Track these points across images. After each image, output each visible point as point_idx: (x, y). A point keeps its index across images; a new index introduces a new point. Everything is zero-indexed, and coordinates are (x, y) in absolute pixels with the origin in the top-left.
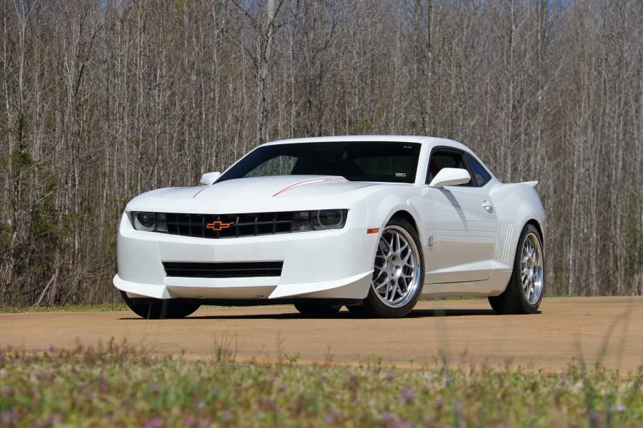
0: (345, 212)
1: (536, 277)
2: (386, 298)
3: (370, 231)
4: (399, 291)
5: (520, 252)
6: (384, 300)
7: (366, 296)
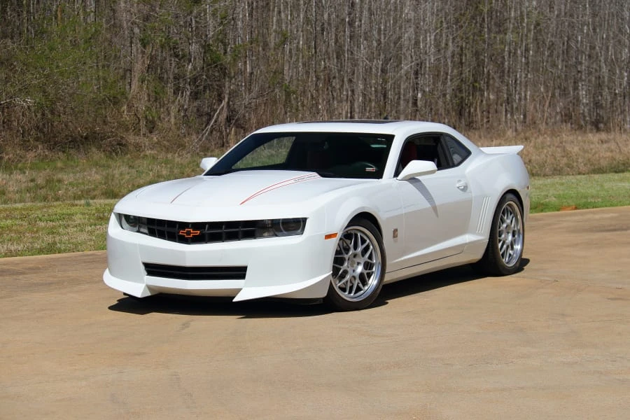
0: (304, 220)
1: (515, 240)
2: (347, 293)
3: (328, 237)
4: (361, 285)
5: (497, 219)
6: (345, 295)
7: (326, 295)
